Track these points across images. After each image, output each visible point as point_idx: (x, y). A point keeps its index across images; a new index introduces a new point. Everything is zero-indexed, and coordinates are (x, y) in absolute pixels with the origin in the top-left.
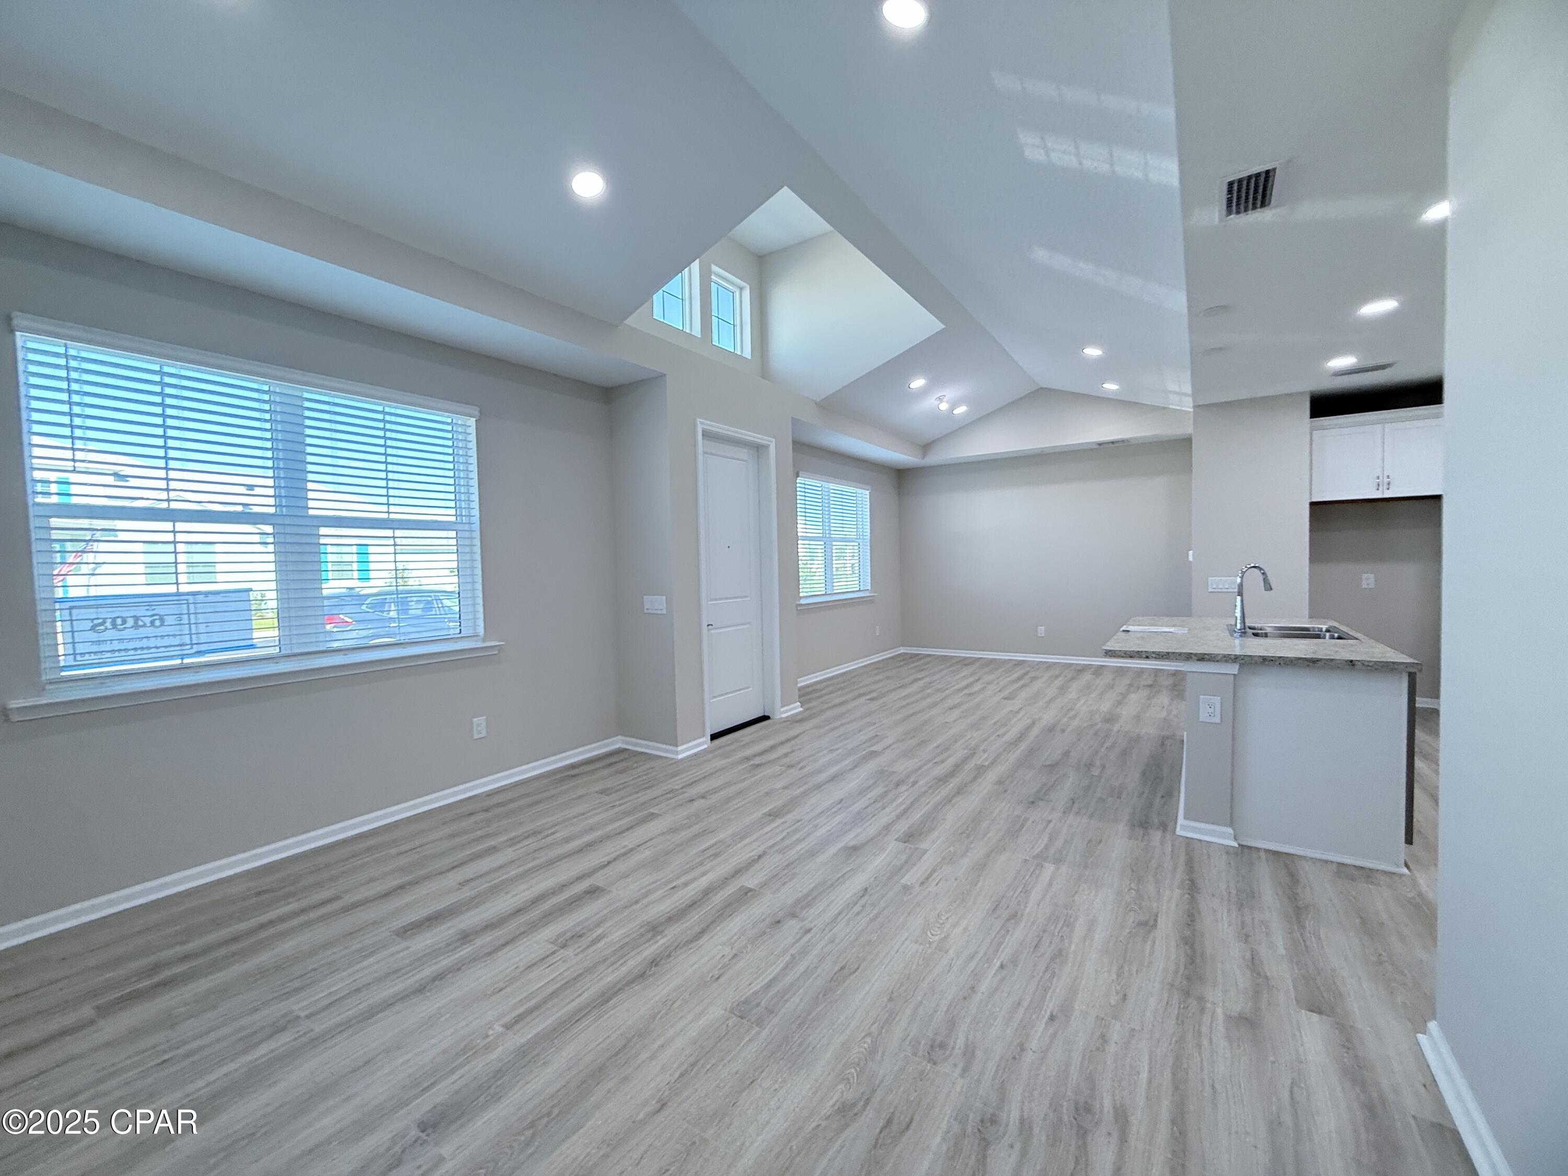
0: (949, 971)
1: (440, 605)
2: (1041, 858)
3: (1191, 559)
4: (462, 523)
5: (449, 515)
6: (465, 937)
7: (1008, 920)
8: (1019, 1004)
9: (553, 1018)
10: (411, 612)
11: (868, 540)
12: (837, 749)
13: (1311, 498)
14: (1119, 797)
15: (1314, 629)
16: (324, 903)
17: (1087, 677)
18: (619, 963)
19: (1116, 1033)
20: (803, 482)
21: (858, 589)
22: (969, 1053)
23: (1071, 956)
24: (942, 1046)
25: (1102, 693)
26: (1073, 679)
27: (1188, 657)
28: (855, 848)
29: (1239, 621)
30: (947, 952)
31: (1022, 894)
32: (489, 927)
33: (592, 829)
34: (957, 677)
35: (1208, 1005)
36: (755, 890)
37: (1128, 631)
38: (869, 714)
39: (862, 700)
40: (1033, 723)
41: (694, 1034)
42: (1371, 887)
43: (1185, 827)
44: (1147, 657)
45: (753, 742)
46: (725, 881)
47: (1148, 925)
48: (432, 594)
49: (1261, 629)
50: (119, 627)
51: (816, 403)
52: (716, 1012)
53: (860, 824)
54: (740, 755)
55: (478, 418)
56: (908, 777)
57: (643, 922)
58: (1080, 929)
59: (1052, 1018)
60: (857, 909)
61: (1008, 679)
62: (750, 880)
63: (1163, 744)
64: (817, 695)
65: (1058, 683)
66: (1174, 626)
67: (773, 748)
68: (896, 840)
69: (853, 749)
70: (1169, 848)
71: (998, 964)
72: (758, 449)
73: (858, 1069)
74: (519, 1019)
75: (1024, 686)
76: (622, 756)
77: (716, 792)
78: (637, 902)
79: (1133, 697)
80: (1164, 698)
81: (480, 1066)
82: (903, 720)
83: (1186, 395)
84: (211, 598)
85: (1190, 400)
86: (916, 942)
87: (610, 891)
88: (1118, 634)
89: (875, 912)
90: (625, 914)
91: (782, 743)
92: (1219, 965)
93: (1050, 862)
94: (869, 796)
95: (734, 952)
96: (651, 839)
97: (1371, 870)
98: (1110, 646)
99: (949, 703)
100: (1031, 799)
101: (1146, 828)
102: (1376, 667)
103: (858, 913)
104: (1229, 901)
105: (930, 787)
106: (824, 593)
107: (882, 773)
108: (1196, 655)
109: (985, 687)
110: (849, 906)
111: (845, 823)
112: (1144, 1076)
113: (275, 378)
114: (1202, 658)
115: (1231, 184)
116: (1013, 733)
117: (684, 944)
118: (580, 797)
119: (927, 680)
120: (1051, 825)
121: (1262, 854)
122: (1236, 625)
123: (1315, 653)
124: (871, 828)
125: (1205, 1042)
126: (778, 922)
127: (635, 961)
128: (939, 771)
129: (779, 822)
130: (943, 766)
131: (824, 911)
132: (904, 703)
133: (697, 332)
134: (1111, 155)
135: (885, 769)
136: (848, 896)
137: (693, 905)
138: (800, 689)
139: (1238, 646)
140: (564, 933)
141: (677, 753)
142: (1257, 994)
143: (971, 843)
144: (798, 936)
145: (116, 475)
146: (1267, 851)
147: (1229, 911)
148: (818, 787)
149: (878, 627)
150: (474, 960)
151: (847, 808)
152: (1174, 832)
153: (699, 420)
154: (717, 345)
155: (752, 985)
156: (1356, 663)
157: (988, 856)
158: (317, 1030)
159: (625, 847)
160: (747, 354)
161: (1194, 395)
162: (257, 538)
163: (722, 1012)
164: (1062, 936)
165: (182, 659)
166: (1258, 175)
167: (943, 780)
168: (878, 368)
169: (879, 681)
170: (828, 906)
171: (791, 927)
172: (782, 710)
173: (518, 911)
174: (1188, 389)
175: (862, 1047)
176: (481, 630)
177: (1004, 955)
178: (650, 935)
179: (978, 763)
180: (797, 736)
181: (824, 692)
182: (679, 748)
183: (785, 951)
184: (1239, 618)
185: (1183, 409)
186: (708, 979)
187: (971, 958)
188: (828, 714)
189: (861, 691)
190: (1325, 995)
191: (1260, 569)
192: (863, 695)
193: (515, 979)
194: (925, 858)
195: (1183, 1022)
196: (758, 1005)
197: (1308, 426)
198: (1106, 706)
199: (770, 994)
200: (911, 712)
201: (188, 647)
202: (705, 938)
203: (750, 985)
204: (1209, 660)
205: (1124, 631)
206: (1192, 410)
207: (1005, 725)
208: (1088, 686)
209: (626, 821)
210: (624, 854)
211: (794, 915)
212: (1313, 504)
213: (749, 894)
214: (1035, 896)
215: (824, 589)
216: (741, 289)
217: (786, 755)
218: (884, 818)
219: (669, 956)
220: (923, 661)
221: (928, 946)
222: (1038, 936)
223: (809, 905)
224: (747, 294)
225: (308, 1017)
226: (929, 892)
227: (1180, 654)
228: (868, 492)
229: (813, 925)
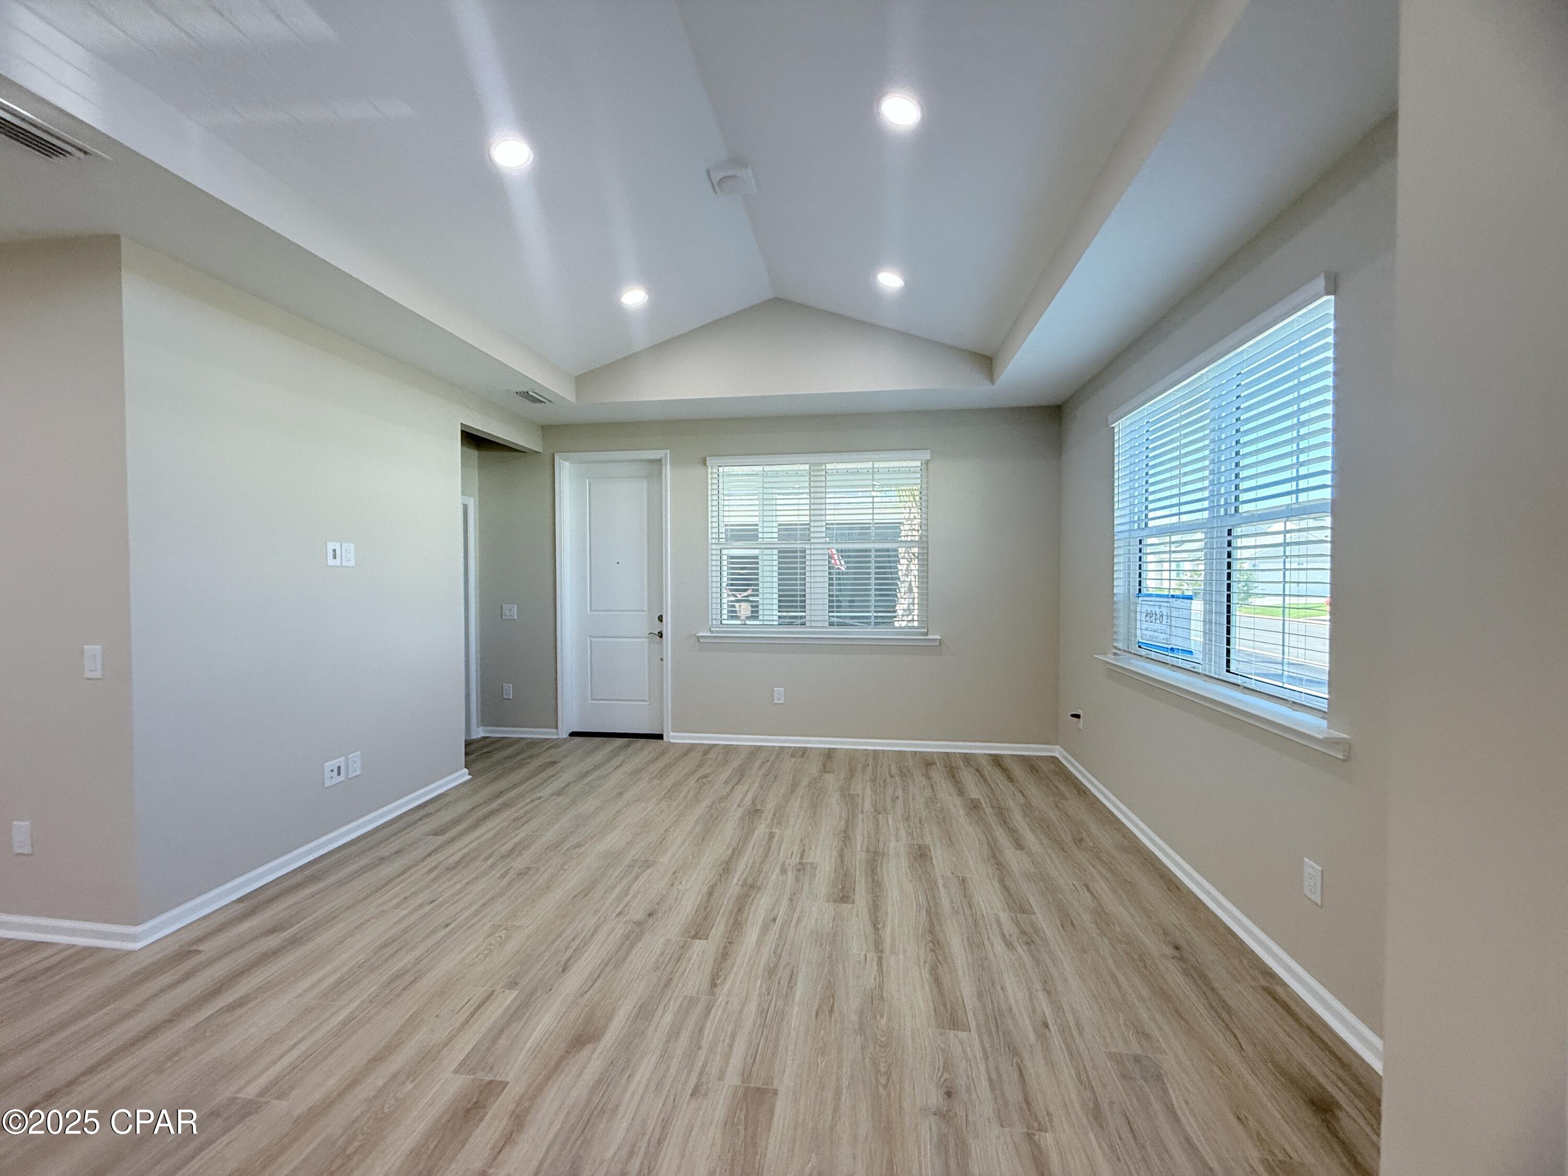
89: (556, 944)
95: (675, 888)
103: (574, 939)
110: (585, 944)
126: (650, 915)
171: (637, 913)
183: (634, 897)
186: (681, 871)
196: (640, 868)
199: (633, 874)
203: (651, 875)
211: (638, 924)
213: (694, 932)
219: (720, 877)
223: (626, 937)
229: (616, 920)
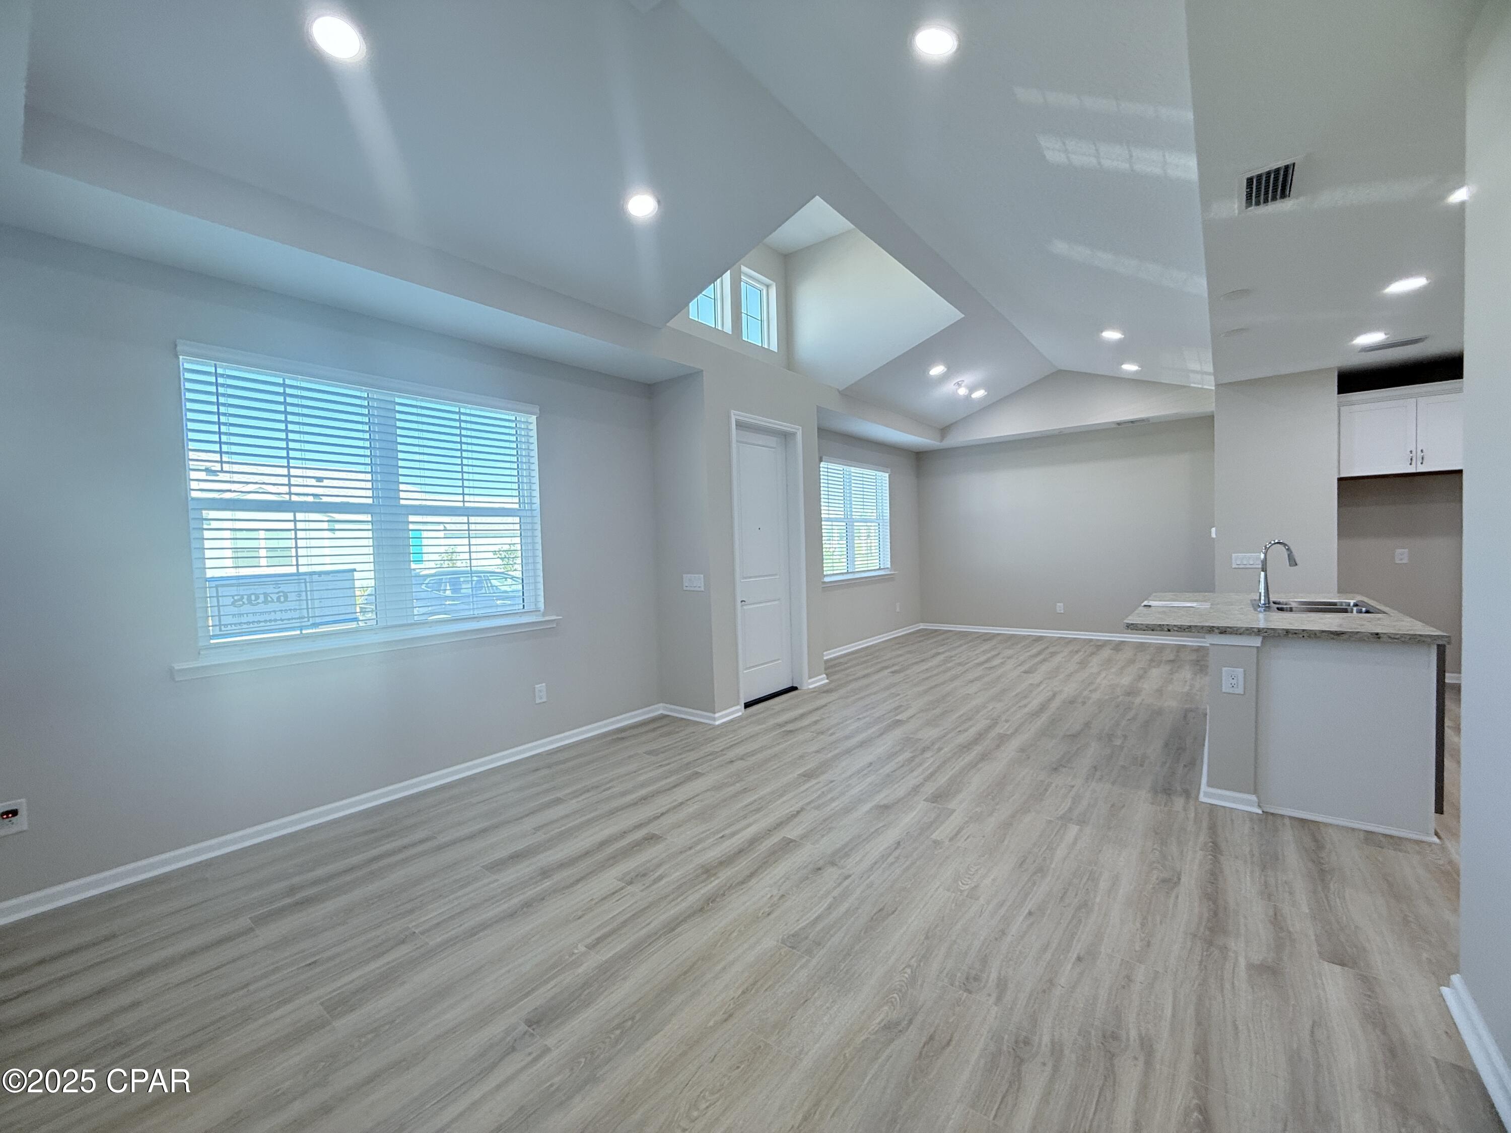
0: (980, 916)
1: (489, 585)
2: (1066, 819)
3: (1214, 535)
4: (525, 510)
5: (512, 503)
6: (545, 873)
7: (1035, 873)
8: (1047, 946)
9: (628, 942)
10: (463, 591)
11: (888, 521)
12: (864, 718)
13: (1339, 473)
14: (1142, 766)
15: (1341, 604)
16: (422, 842)
17: (1106, 653)
18: (679, 900)
19: (1141, 974)
20: (826, 466)
21: (878, 567)
22: (1002, 985)
23: (1096, 908)
24: (976, 979)
25: (1123, 668)
26: (1093, 654)
27: (1211, 630)
28: (886, 807)
29: (1263, 598)
30: (977, 899)
31: (1048, 851)
32: (563, 865)
33: (643, 785)
34: (977, 652)
35: (1231, 954)
36: (795, 841)
37: (1150, 606)
38: (894, 685)
39: (886, 672)
40: (1054, 695)
41: (752, 959)
42: (1400, 854)
43: (1208, 794)
44: (1169, 630)
45: (783, 710)
46: (769, 831)
47: (1171, 883)
48: (482, 575)
49: (1286, 604)
50: (253, 602)
51: (839, 392)
52: (769, 943)
53: (890, 786)
54: (772, 722)
55: (538, 415)
56: (933, 744)
57: (698, 865)
58: (1103, 885)
59: (1079, 959)
60: (891, 859)
61: (1029, 654)
62: (792, 832)
63: (1185, 717)
64: (842, 667)
65: (1077, 658)
66: (1195, 601)
67: (802, 716)
68: (924, 800)
69: (879, 718)
70: (1192, 815)
71: (1027, 911)
72: (786, 437)
73: (900, 994)
74: (599, 941)
75: (1044, 660)
76: (664, 722)
77: (753, 755)
78: (690, 848)
79: (1155, 672)
80: (1186, 673)
81: (568, 978)
82: (926, 692)
83: (1209, 374)
84: (323, 577)
85: (1212, 378)
86: (948, 890)
87: (666, 839)
88: (1141, 608)
89: (908, 863)
90: (679, 859)
91: (811, 712)
92: (1242, 920)
93: (1073, 823)
94: (897, 761)
95: (781, 893)
96: (697, 795)
97: (1400, 838)
98: (1131, 620)
99: (970, 676)
100: (1054, 766)
101: (1169, 794)
102: (1403, 639)
103: (892, 864)
104: (1252, 863)
105: (955, 753)
106: (846, 571)
107: (907, 741)
108: (1218, 628)
109: (1005, 661)
110: (884, 857)
111: (876, 785)
112: (1168, 1012)
113: (372, 386)
114: (1223, 631)
115: (1250, 181)
116: (1034, 704)
117: (736, 885)
118: (630, 757)
119: (947, 654)
120: (1075, 789)
121: (1287, 821)
122: (1260, 600)
123: (1340, 626)
124: (900, 790)
125: (1228, 986)
126: (820, 869)
127: (694, 898)
128: (962, 739)
129: (814, 782)
130: (966, 734)
131: (861, 860)
132: (925, 676)
133: (728, 328)
134: (1131, 156)
135: (912, 736)
136: (882, 849)
137: (741, 852)
138: (827, 661)
139: (1261, 620)
140: (629, 873)
141: (714, 719)
142: (1279, 947)
143: (997, 804)
144: (839, 881)
145: (208, 470)
146: (1291, 818)
147: (1252, 872)
148: (848, 751)
149: (898, 604)
150: (555, 891)
151: (877, 771)
152: (1197, 797)
153: (733, 412)
154: (746, 340)
155: (800, 922)
156: (1382, 635)
157: (1013, 816)
158: (431, 943)
159: (675, 800)
160: (774, 347)
161: (1215, 374)
162: (325, 526)
163: (775, 943)
164: (1087, 889)
165: (301, 630)
166: (1277, 171)
167: (966, 747)
168: (899, 357)
169: (901, 655)
170: (864, 856)
171: (831, 874)
172: (810, 681)
173: (587, 854)
174: (1210, 368)
175: (903, 976)
176: (541, 606)
177: (1029, 905)
178: (705, 876)
179: (1001, 731)
180: (825, 705)
181: (848, 665)
182: (717, 715)
183: (828, 893)
184: (1263, 594)
185: (1205, 387)
186: (760, 914)
187: (1001, 904)
188: (854, 685)
189: (883, 665)
190: (1349, 949)
191: (1285, 545)
192: (886, 668)
193: (590, 909)
194: (952, 817)
195: (1205, 966)
196: (806, 938)
197: (1336, 403)
198: (1126, 680)
199: (817, 929)
200: (933, 684)
201: (306, 619)
202: (754, 881)
203: (798, 920)
204: (1231, 633)
205: (1145, 606)
206: (1213, 388)
207: (1025, 697)
208: (1109, 660)
209: (673, 779)
210: (675, 807)
211: (833, 864)
212: (1340, 480)
213: (791, 844)
214: (1060, 853)
215: (846, 568)
216: (768, 286)
217: (816, 722)
218: (912, 780)
219: (723, 895)
220: (940, 638)
221: (959, 893)
222: (1064, 888)
223: (847, 855)
224: (773, 292)
225: (422, 933)
226: (958, 847)
227: (1202, 627)
228: (887, 475)
229: (851, 872)
